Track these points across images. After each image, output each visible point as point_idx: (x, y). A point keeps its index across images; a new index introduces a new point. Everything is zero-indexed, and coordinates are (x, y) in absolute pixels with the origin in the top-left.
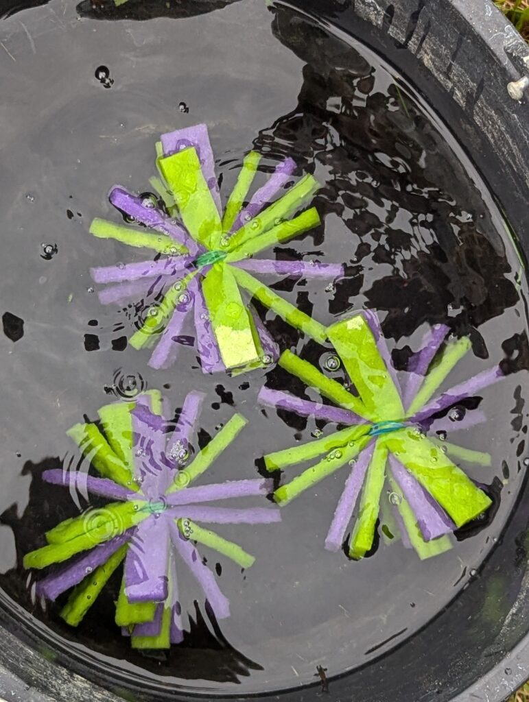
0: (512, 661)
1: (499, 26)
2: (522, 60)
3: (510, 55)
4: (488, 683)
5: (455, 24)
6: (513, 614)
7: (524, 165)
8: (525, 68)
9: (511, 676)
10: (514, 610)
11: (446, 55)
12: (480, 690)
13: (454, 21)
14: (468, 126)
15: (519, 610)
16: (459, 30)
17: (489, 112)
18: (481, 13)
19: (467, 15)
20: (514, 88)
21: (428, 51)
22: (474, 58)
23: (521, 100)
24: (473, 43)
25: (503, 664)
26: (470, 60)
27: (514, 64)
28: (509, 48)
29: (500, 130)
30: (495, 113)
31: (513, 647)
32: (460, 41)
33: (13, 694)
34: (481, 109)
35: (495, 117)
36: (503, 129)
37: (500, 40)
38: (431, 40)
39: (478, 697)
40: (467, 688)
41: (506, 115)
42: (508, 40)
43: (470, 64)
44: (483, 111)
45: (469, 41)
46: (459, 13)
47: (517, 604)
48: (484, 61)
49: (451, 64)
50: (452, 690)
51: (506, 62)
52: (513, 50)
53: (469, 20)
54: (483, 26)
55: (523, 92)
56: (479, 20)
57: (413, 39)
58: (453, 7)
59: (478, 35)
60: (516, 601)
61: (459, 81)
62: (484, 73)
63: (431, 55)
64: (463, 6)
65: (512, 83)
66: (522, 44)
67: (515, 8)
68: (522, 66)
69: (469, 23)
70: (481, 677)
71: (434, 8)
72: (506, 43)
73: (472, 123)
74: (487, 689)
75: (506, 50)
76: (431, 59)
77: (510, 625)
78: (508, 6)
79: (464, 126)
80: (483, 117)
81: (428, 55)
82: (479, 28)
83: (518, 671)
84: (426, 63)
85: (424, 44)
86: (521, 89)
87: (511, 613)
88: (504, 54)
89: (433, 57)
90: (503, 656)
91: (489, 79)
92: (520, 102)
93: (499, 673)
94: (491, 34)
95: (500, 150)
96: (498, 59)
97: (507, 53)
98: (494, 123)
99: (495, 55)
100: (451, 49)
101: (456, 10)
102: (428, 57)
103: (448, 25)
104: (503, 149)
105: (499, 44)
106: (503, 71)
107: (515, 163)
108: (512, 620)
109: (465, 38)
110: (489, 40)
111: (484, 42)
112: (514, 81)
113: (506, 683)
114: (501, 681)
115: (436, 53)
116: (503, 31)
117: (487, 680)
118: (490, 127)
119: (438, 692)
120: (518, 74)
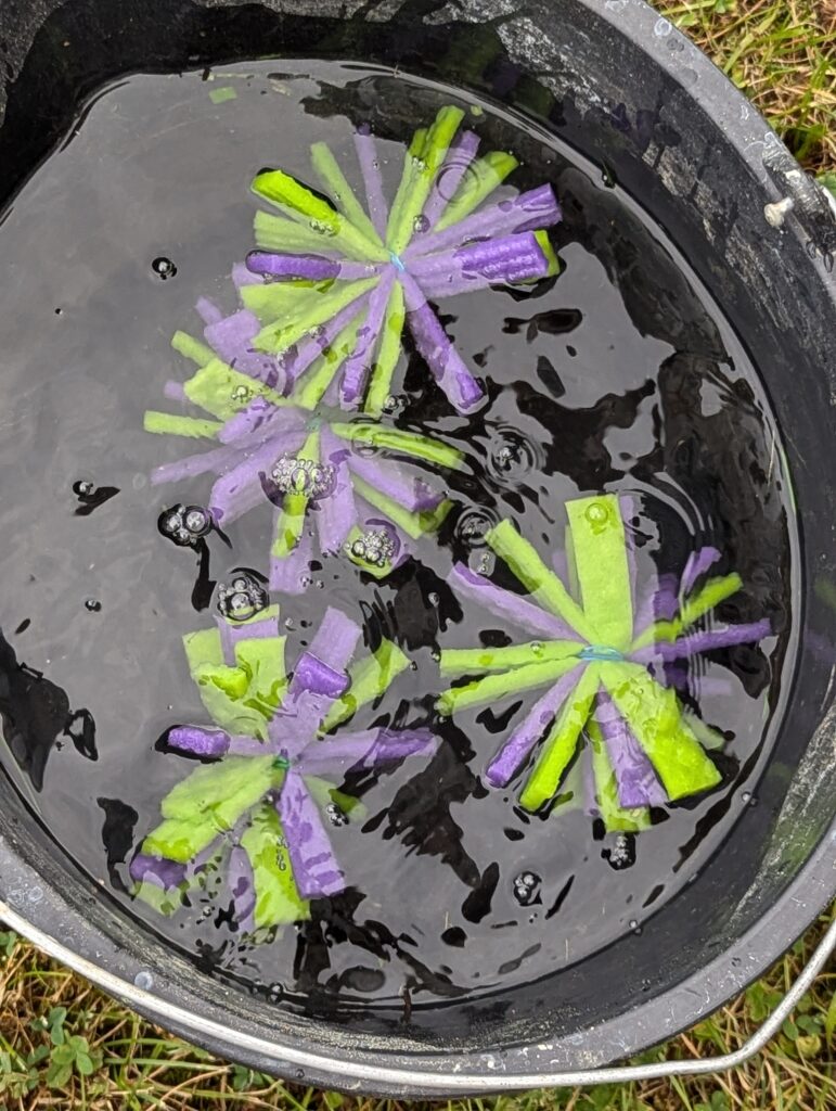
0: (742, 950)
1: (757, 134)
2: (784, 176)
3: (769, 170)
4: (709, 976)
5: (702, 130)
6: (749, 898)
7: (788, 319)
8: (788, 186)
9: (740, 968)
10: (749, 893)
11: (690, 172)
12: (697, 985)
13: (699, 126)
14: (718, 268)
15: (757, 892)
16: (706, 136)
17: (743, 248)
18: (735, 116)
19: (716, 117)
20: (773, 212)
21: (668, 166)
22: (725, 175)
23: (783, 227)
24: (724, 154)
25: (730, 953)
26: (720, 177)
27: (775, 182)
28: (769, 161)
29: (757, 271)
30: (752, 248)
31: (744, 932)
32: (708, 152)
33: (98, 956)
34: (734, 243)
35: (752, 253)
36: (762, 269)
37: (758, 150)
38: (671, 152)
39: (695, 993)
40: (682, 981)
41: (765, 250)
42: (769, 151)
43: (721, 182)
44: (736, 246)
45: (719, 152)
46: (706, 114)
47: (754, 886)
48: (737, 177)
49: (697, 184)
50: (662, 985)
51: (765, 179)
52: (773, 164)
53: (719, 125)
54: (737, 132)
55: (785, 218)
56: (732, 124)
57: (649, 151)
58: (700, 107)
59: (731, 144)
60: (752, 883)
61: (707, 207)
62: (738, 194)
63: (671, 172)
64: (712, 105)
65: (771, 206)
66: (785, 157)
67: (799, 124)
68: (784, 184)
69: (718, 128)
70: (700, 968)
71: (676, 108)
72: (765, 155)
73: (723, 263)
74: (709, 983)
75: (765, 163)
76: (672, 177)
77: (743, 910)
78: (789, 122)
79: (713, 269)
80: (737, 255)
81: (668, 171)
82: (731, 135)
83: (750, 963)
84: (665, 182)
85: (663, 158)
86: (781, 213)
87: (745, 897)
88: (762, 168)
89: (674, 175)
90: (732, 943)
91: (745, 202)
92: (782, 232)
93: (724, 964)
94: (747, 143)
95: (758, 298)
96: (755, 175)
97: (767, 168)
98: (751, 262)
99: (751, 170)
100: (696, 163)
101: (703, 110)
102: (668, 175)
103: (693, 130)
104: (762, 297)
105: (756, 156)
106: (762, 190)
107: (776, 315)
108: (747, 904)
109: (714, 149)
110: (744, 150)
111: (738, 153)
112: (774, 203)
113: (733, 976)
114: (727, 973)
115: (678, 169)
116: (763, 139)
117: (708, 972)
118: (746, 268)
119: (645, 990)
120: (780, 195)
